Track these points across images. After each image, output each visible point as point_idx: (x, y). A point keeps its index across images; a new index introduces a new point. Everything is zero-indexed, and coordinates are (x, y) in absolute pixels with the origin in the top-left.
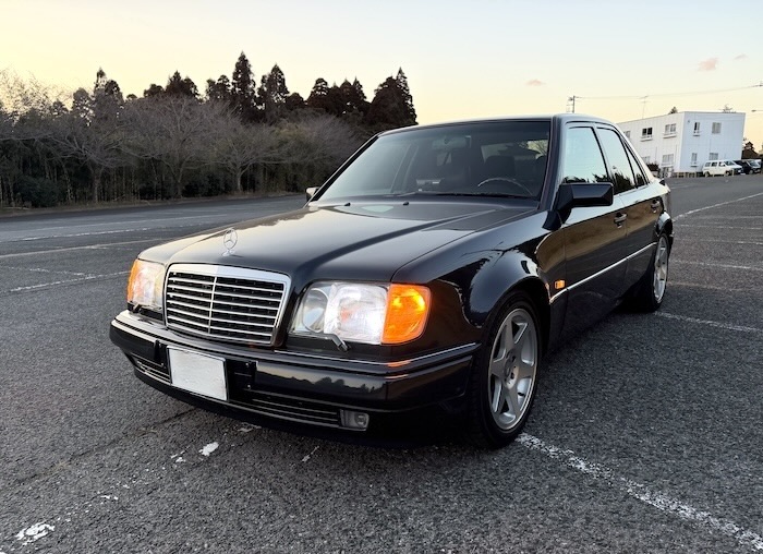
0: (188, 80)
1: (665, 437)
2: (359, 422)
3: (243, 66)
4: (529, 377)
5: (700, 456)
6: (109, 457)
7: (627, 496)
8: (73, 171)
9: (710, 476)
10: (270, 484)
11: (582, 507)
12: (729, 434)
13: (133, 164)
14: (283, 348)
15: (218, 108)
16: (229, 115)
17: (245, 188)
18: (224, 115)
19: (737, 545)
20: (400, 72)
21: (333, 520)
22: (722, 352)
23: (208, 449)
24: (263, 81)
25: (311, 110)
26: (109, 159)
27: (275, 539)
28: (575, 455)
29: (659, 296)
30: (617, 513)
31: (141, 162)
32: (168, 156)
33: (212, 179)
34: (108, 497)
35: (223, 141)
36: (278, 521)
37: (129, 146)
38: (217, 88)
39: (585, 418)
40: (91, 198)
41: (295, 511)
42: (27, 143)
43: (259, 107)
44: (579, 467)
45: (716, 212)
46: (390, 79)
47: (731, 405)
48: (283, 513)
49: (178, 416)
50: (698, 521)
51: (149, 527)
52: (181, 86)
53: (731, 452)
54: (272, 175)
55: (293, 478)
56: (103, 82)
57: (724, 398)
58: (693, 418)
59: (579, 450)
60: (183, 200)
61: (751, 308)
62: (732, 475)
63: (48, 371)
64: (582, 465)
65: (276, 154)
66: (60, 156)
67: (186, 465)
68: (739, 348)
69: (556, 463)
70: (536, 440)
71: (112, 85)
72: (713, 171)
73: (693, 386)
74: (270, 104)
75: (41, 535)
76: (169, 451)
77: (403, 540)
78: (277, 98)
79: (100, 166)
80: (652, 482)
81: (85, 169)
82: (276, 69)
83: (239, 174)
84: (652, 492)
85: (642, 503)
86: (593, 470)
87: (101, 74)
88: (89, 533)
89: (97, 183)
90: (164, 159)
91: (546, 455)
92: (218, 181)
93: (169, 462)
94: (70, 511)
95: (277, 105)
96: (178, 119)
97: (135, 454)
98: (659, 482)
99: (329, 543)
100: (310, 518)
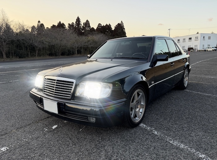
0: (63, 24)
1: (180, 125)
2: (93, 120)
3: (78, 20)
4: (143, 108)
5: (189, 131)
6: (27, 129)
7: (167, 141)
8: (31, 48)
9: (191, 136)
10: (70, 137)
11: (154, 144)
12: (198, 125)
13: (47, 46)
14: (73, 99)
15: (71, 31)
16: (74, 33)
17: (78, 53)
18: (73, 33)
19: (194, 156)
20: (122, 22)
21: (85, 147)
22: (201, 101)
23: (54, 127)
24: (84, 24)
25: (97, 32)
26: (41, 45)
27: (68, 152)
28: (155, 130)
29: (186, 85)
30: (163, 146)
31: (49, 46)
32: (57, 45)
33: (69, 51)
34: (25, 140)
35: (73, 40)
36: (70, 147)
37: (46, 41)
38: (71, 26)
39: (159, 119)
40: (35, 56)
41: (75, 144)
42: (18, 40)
43: (83, 31)
44: (155, 133)
45: (207, 61)
46: (119, 24)
47: (200, 116)
48: (71, 145)
49: (48, 117)
50: (185, 149)
51: (34, 148)
52: (61, 25)
53: (198, 129)
54: (86, 50)
55: (76, 135)
56: (39, 24)
57: (199, 114)
58: (189, 120)
59: (156, 128)
60: (61, 56)
61: (211, 89)
62: (197, 136)
63: (15, 104)
64: (156, 133)
65: (87, 44)
66: (27, 44)
67: (48, 131)
68: (206, 100)
69: (149, 132)
70: (145, 125)
71: (42, 25)
72: (209, 50)
73: (191, 111)
74: (85, 30)
75: (5, 150)
76: (44, 127)
77: (103, 153)
78: (88, 29)
79: (38, 47)
80: (174, 138)
81: (34, 48)
82: (87, 21)
83: (77, 50)
84: (174, 140)
85: (170, 143)
86: (159, 134)
87: (39, 22)
88: (18, 150)
89: (37, 52)
90: (56, 45)
91: (146, 130)
92: (71, 51)
93: (43, 130)
94: (14, 143)
95: (87, 31)
96: (60, 34)
97: (34, 128)
98: (176, 138)
99: (82, 153)
100: (79, 147)
